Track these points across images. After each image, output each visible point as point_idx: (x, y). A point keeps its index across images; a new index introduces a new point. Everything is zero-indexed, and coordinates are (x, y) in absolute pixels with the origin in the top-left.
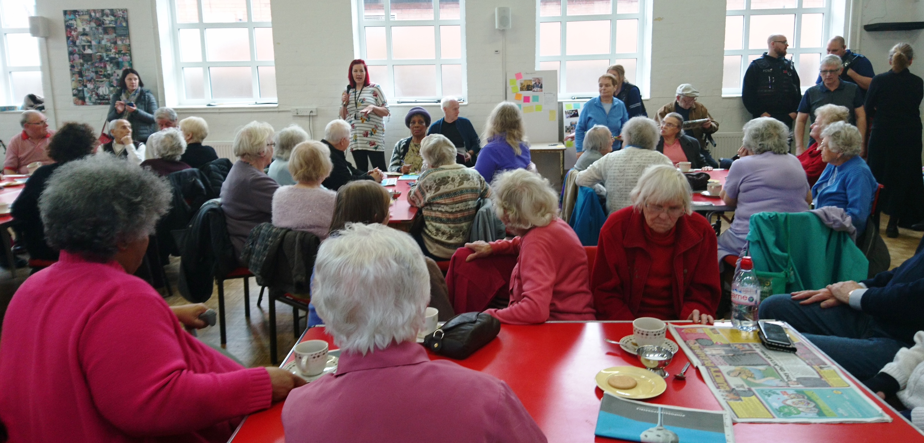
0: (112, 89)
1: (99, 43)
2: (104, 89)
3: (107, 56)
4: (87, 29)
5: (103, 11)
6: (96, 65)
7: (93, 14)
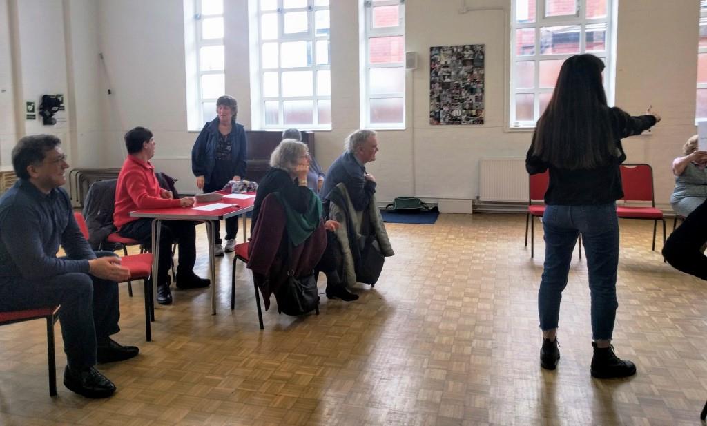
0: (464, 111)
1: (458, 73)
2: (457, 112)
3: (463, 84)
4: (449, 62)
5: (464, 46)
6: (453, 91)
7: (455, 50)
